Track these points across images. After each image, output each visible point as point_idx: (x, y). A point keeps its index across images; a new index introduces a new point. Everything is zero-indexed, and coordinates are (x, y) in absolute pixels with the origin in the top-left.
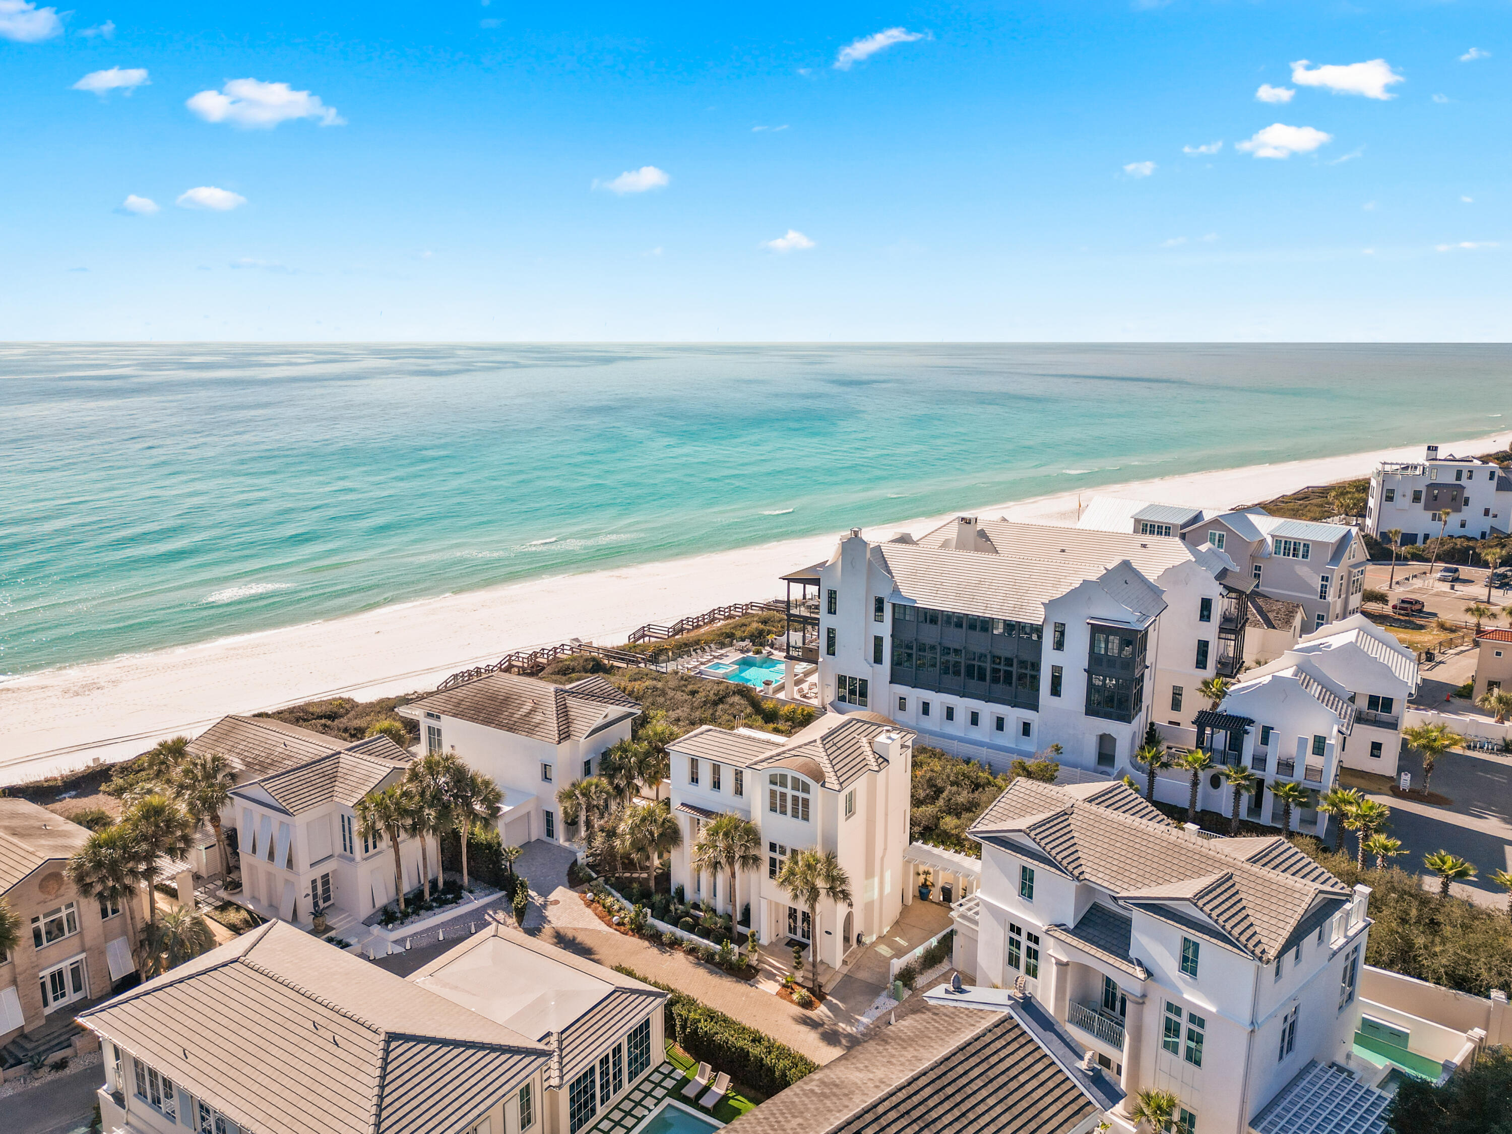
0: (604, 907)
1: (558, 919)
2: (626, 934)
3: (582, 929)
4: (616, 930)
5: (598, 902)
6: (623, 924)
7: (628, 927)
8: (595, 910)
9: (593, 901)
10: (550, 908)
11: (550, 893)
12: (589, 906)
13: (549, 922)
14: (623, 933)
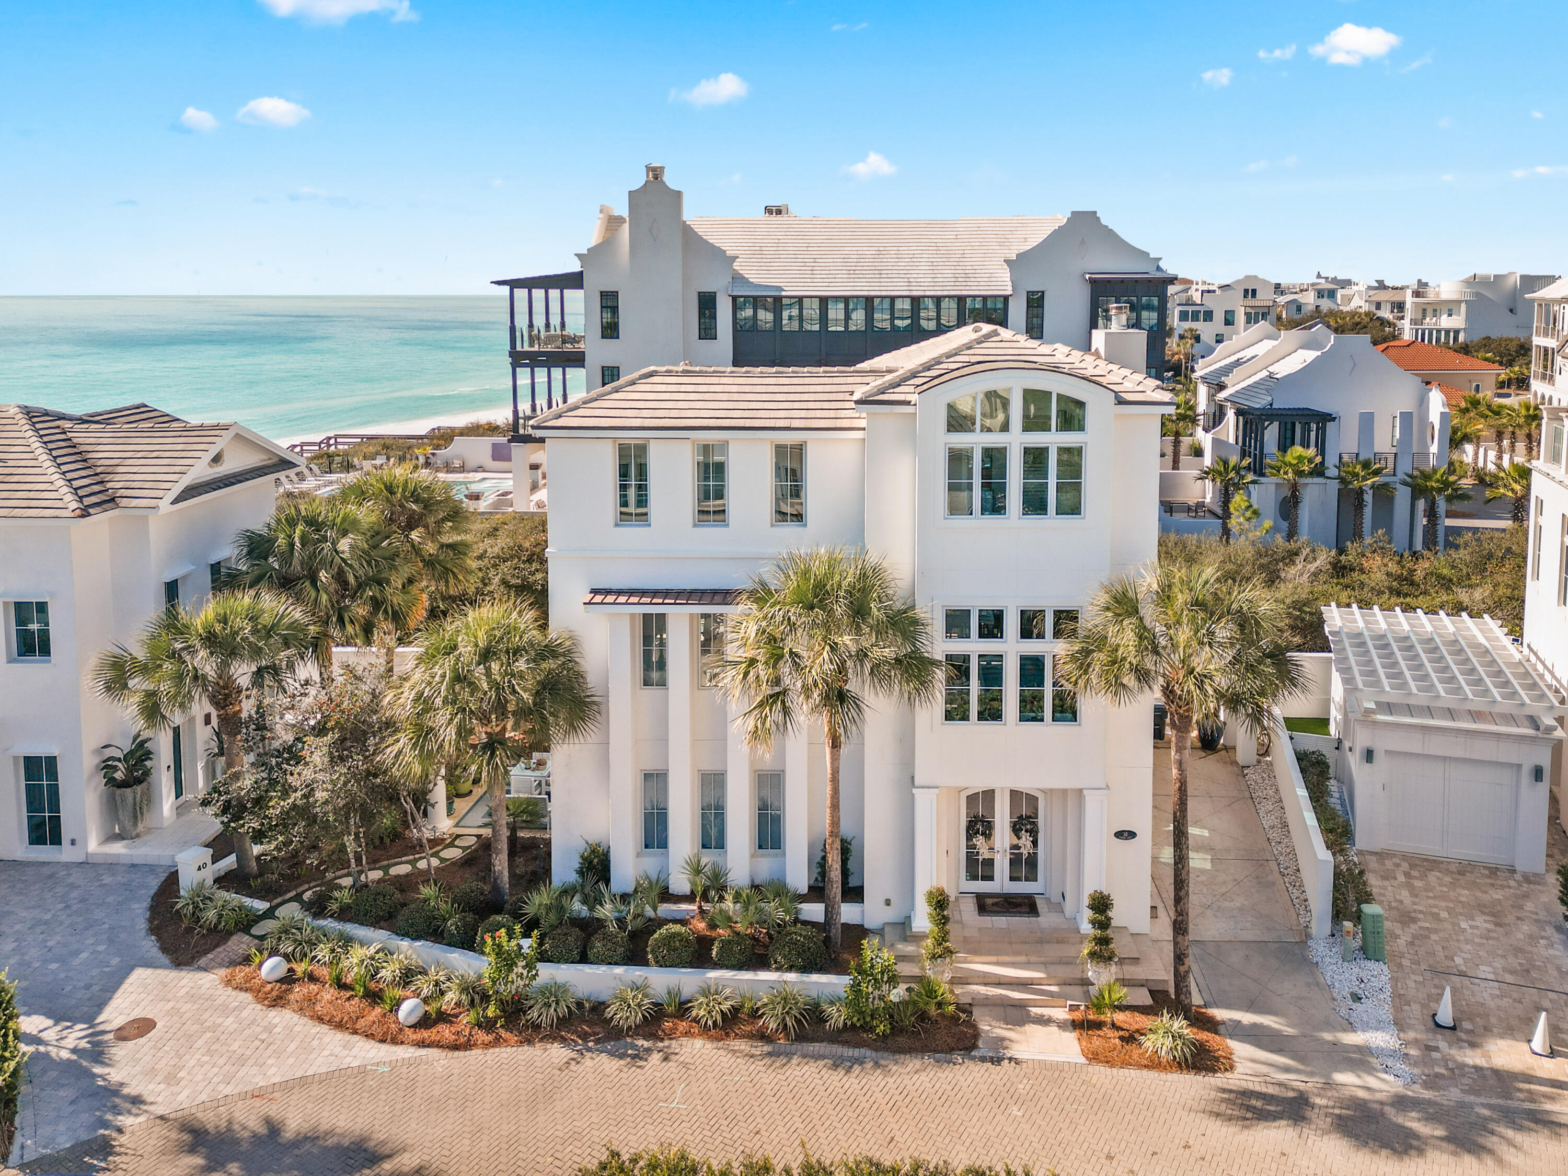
0: (341, 985)
1: (171, 1079)
2: (468, 1046)
3: (287, 1086)
4: (421, 1044)
5: (312, 978)
6: (442, 1017)
7: (466, 1019)
8: (308, 1008)
9: (289, 979)
10: (120, 1051)
11: (101, 1005)
12: (278, 1001)
13: (137, 1100)
14: (455, 1047)
